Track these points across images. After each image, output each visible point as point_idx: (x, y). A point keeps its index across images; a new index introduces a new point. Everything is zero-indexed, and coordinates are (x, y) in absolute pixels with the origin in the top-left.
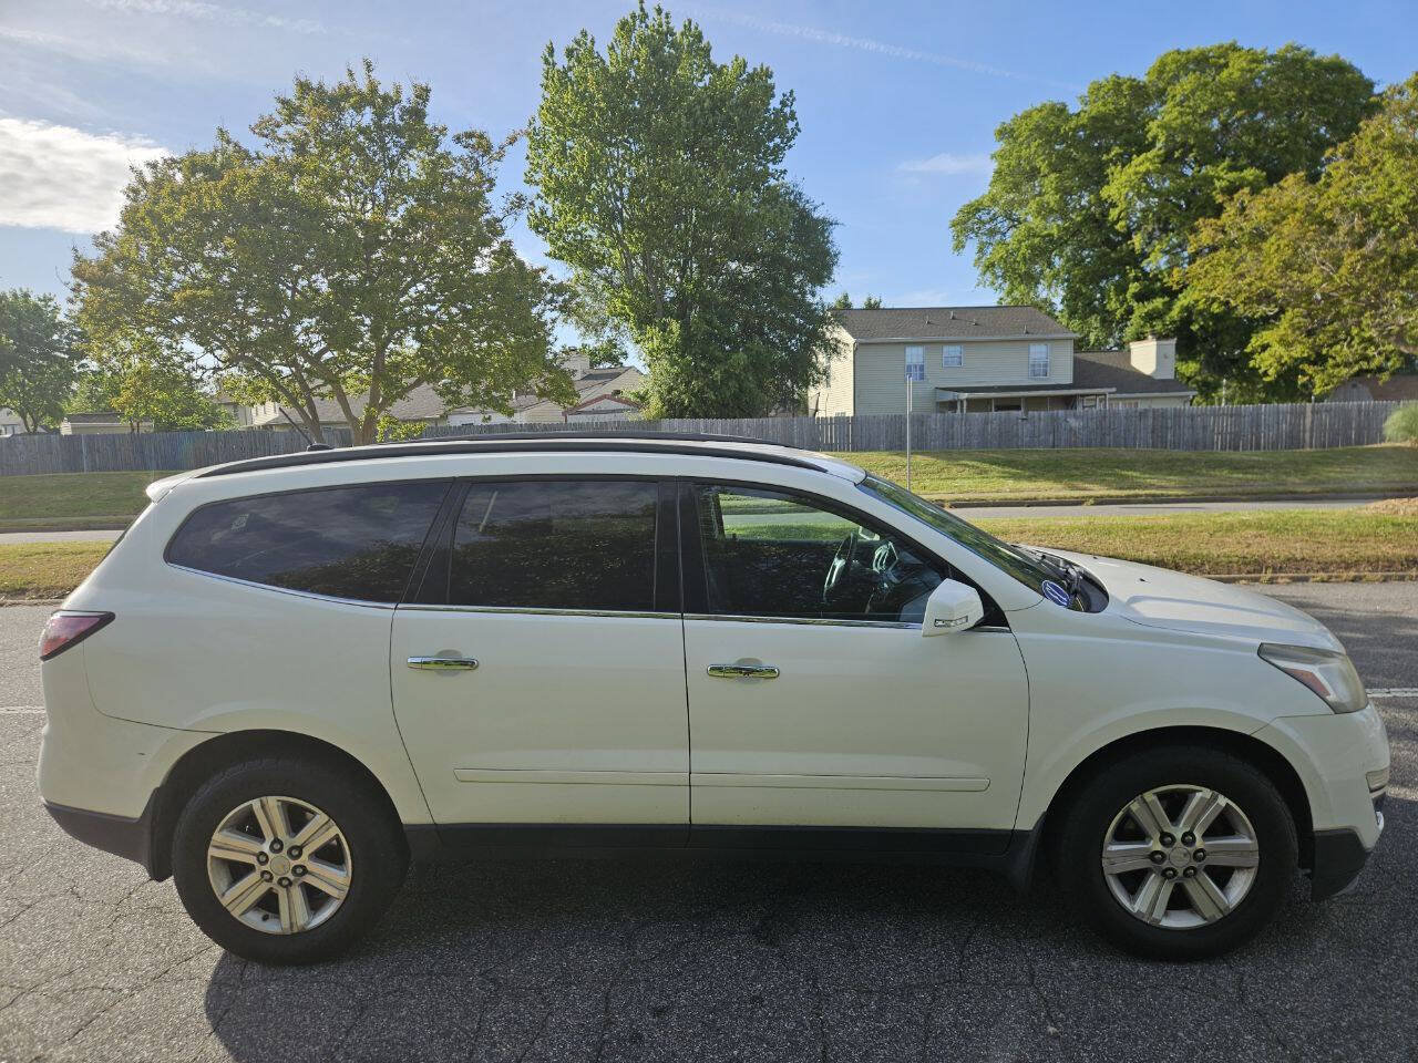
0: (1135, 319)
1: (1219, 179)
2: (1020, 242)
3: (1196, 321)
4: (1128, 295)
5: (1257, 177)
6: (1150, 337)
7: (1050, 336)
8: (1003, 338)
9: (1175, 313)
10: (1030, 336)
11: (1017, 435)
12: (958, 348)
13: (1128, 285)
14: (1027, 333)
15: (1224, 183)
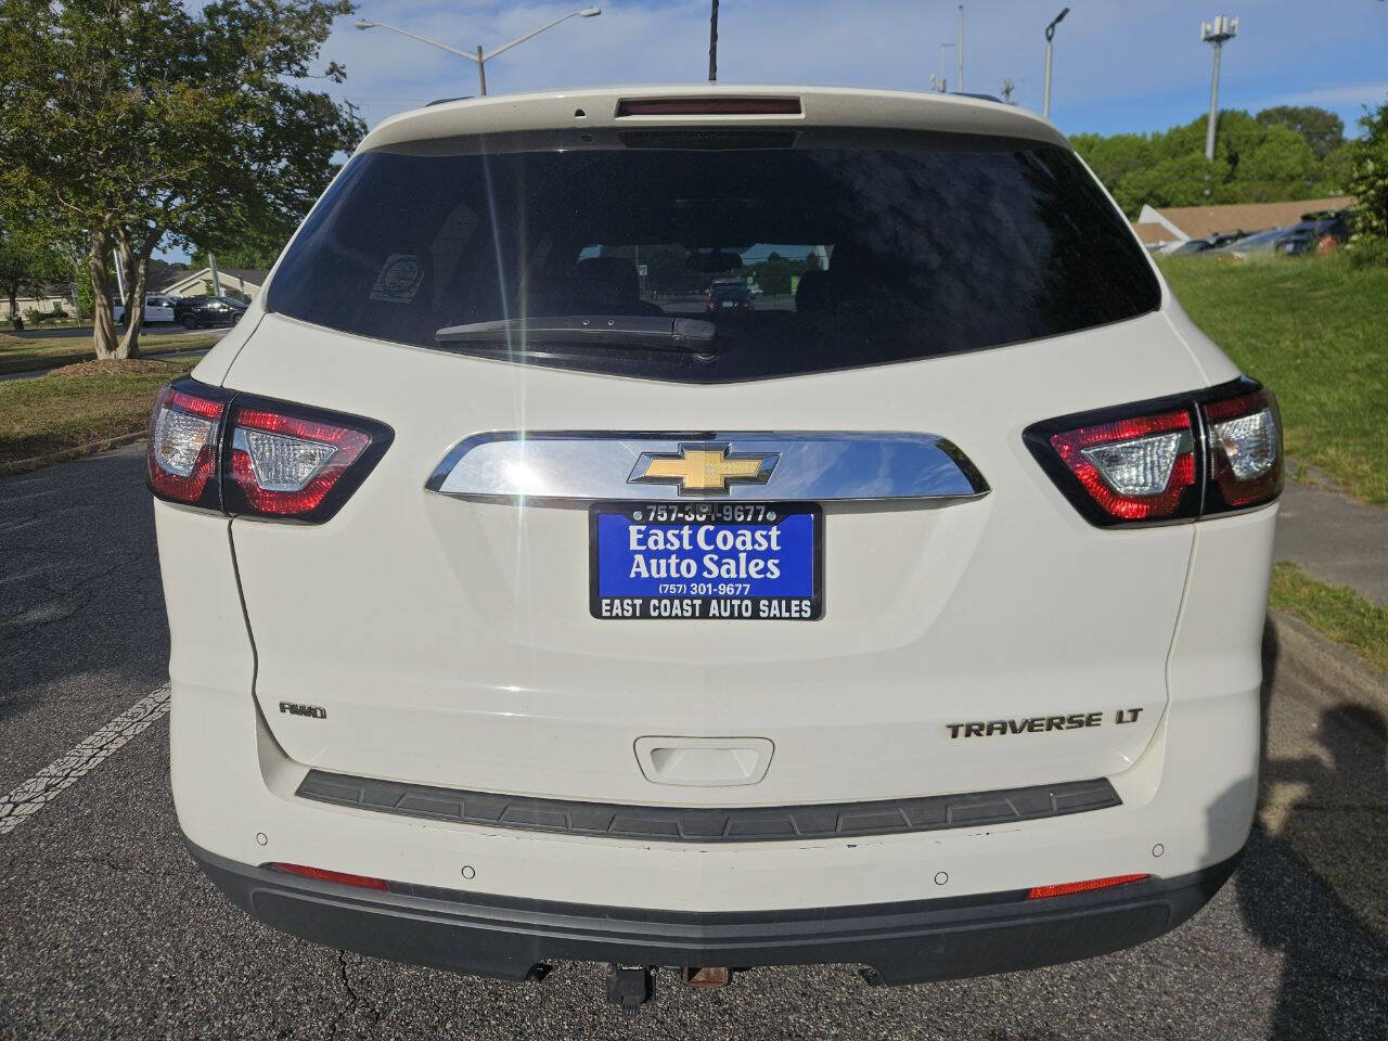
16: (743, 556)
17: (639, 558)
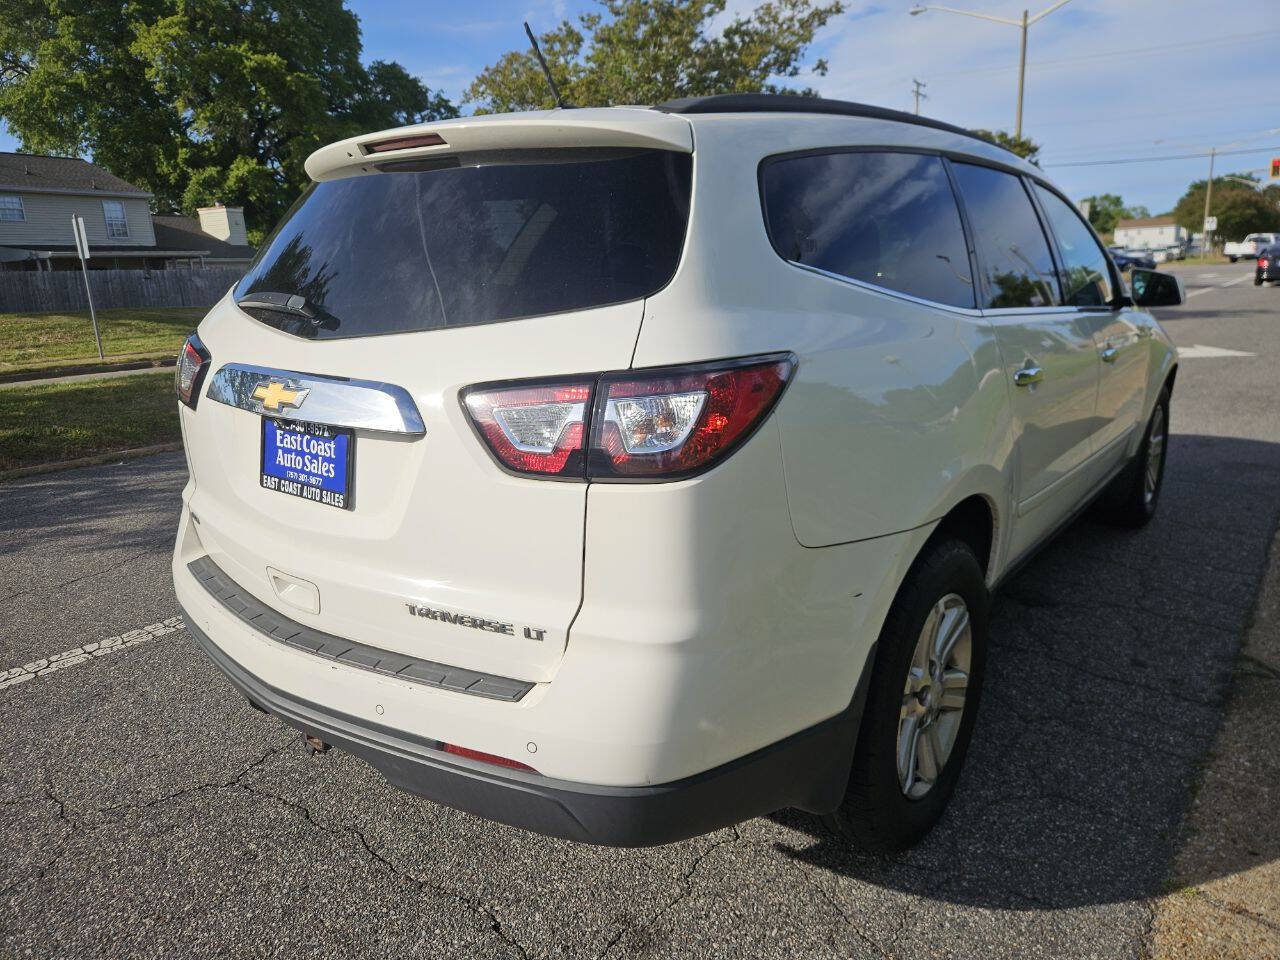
0: (192, 185)
1: (248, 58)
2: (42, 87)
3: (252, 192)
4: (179, 160)
5: (279, 63)
6: (217, 204)
7: (122, 194)
8: (70, 191)
9: (231, 182)
10: (97, 192)
11: (143, 296)
12: (15, 200)
13: (177, 149)
14: (96, 188)
15: (252, 64)
16: (320, 458)
17: (280, 452)
